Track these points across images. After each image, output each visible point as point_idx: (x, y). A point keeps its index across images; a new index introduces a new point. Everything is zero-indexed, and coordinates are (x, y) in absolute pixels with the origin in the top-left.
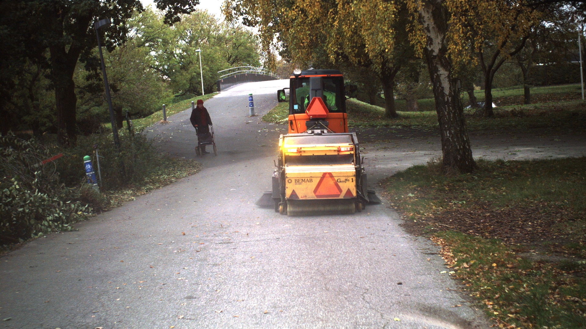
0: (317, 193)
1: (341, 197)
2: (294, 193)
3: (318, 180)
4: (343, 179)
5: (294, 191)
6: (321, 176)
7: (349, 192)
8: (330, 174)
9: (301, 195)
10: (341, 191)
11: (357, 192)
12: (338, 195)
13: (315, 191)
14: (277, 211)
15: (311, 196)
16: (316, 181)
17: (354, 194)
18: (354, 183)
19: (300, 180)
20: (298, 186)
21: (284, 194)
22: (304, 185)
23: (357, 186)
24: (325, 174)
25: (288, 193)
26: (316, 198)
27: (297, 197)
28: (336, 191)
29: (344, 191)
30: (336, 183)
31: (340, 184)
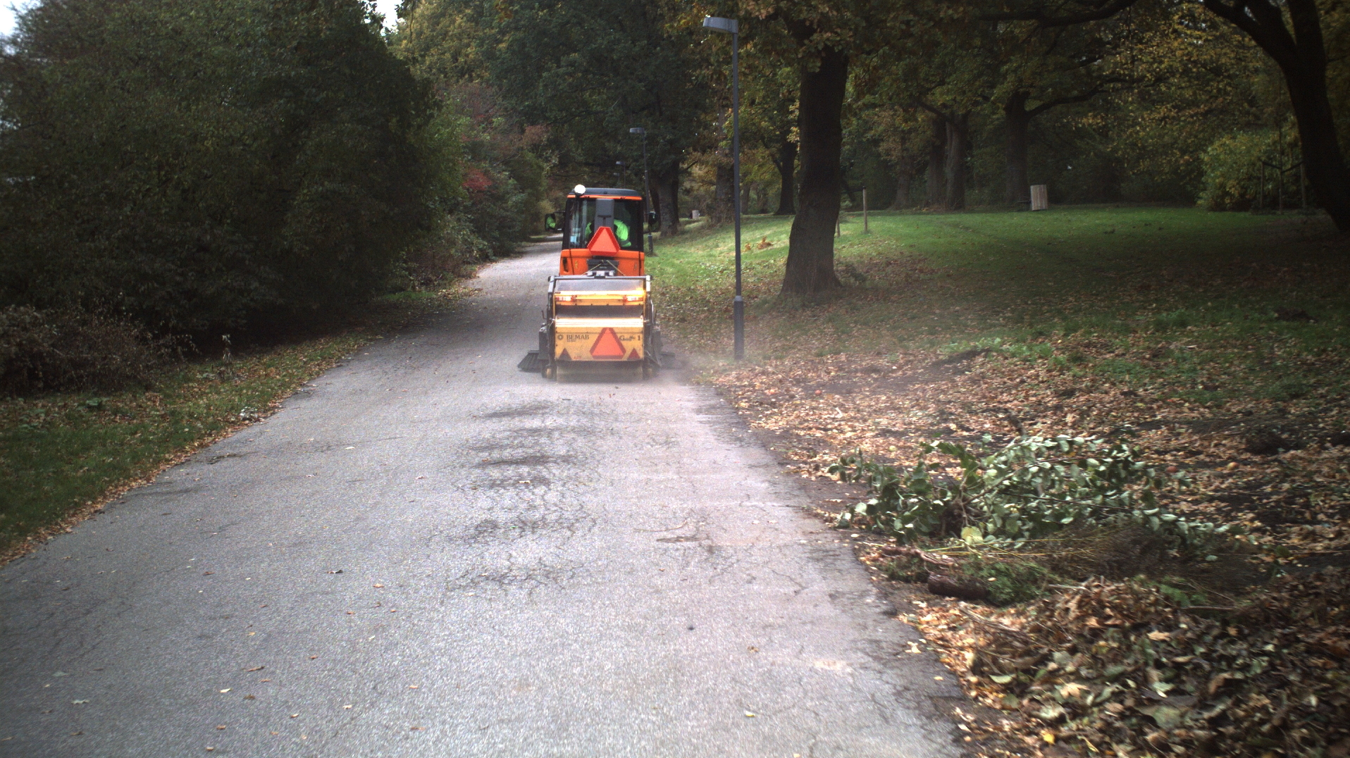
0: (595, 353)
1: (625, 359)
2: (565, 353)
3: (597, 336)
4: (627, 336)
5: (565, 350)
6: (600, 331)
7: (634, 352)
8: (611, 329)
9: (574, 355)
10: (623, 350)
11: (645, 353)
12: (621, 357)
13: (592, 350)
14: (544, 376)
15: (587, 356)
16: (594, 338)
17: (641, 355)
18: (641, 342)
19: (573, 336)
20: (570, 343)
21: (553, 353)
22: (578, 343)
23: (646, 346)
24: (604, 330)
25: (558, 351)
26: (592, 359)
27: (569, 357)
28: (618, 352)
29: (628, 352)
30: (618, 341)
31: (624, 343)
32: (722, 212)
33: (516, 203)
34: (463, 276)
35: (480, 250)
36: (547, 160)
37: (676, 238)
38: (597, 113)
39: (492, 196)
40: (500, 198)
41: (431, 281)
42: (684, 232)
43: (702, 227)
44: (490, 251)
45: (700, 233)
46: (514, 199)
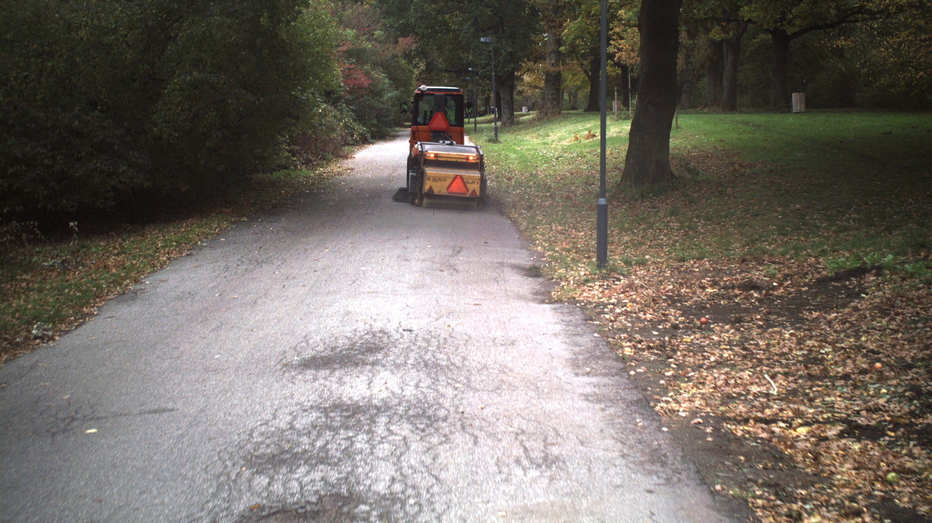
0: (449, 190)
1: (468, 195)
2: (431, 189)
3: (450, 180)
4: (470, 181)
5: (431, 187)
6: (453, 177)
7: (474, 191)
8: (461, 176)
9: (436, 190)
10: (468, 190)
11: (480, 194)
12: (466, 194)
13: (448, 189)
15: (444, 192)
16: (449, 181)
17: (478, 194)
18: (479, 185)
19: (436, 179)
20: (434, 183)
21: (421, 189)
22: (439, 184)
23: (482, 188)
24: (456, 176)
25: (426, 188)
26: (447, 194)
27: (433, 192)
28: (463, 190)
29: (470, 191)
30: (464, 183)
31: (468, 185)
32: (548, 108)
33: (391, 98)
34: (341, 157)
35: (361, 134)
36: (416, 66)
37: (513, 127)
38: (454, 31)
39: (371, 91)
40: (377, 94)
41: (311, 161)
42: (519, 123)
43: (533, 119)
44: (369, 136)
45: (531, 124)
46: (389, 95)
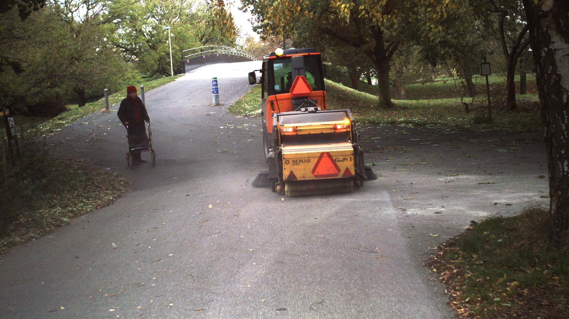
0: (316, 173)
1: (340, 176)
2: (292, 174)
3: (316, 160)
4: (341, 158)
5: (291, 172)
6: (319, 155)
7: (347, 170)
8: (328, 153)
9: (299, 176)
10: (339, 170)
11: (356, 170)
12: (337, 175)
13: (313, 171)
14: (274, 190)
15: (310, 176)
16: (314, 161)
17: (353, 173)
18: (352, 162)
19: (298, 160)
20: (295, 167)
21: (281, 174)
22: (302, 166)
23: (355, 165)
24: (322, 154)
25: (286, 174)
26: (314, 178)
27: (295, 177)
28: (334, 170)
29: (343, 171)
30: (334, 162)
31: (339, 164)
